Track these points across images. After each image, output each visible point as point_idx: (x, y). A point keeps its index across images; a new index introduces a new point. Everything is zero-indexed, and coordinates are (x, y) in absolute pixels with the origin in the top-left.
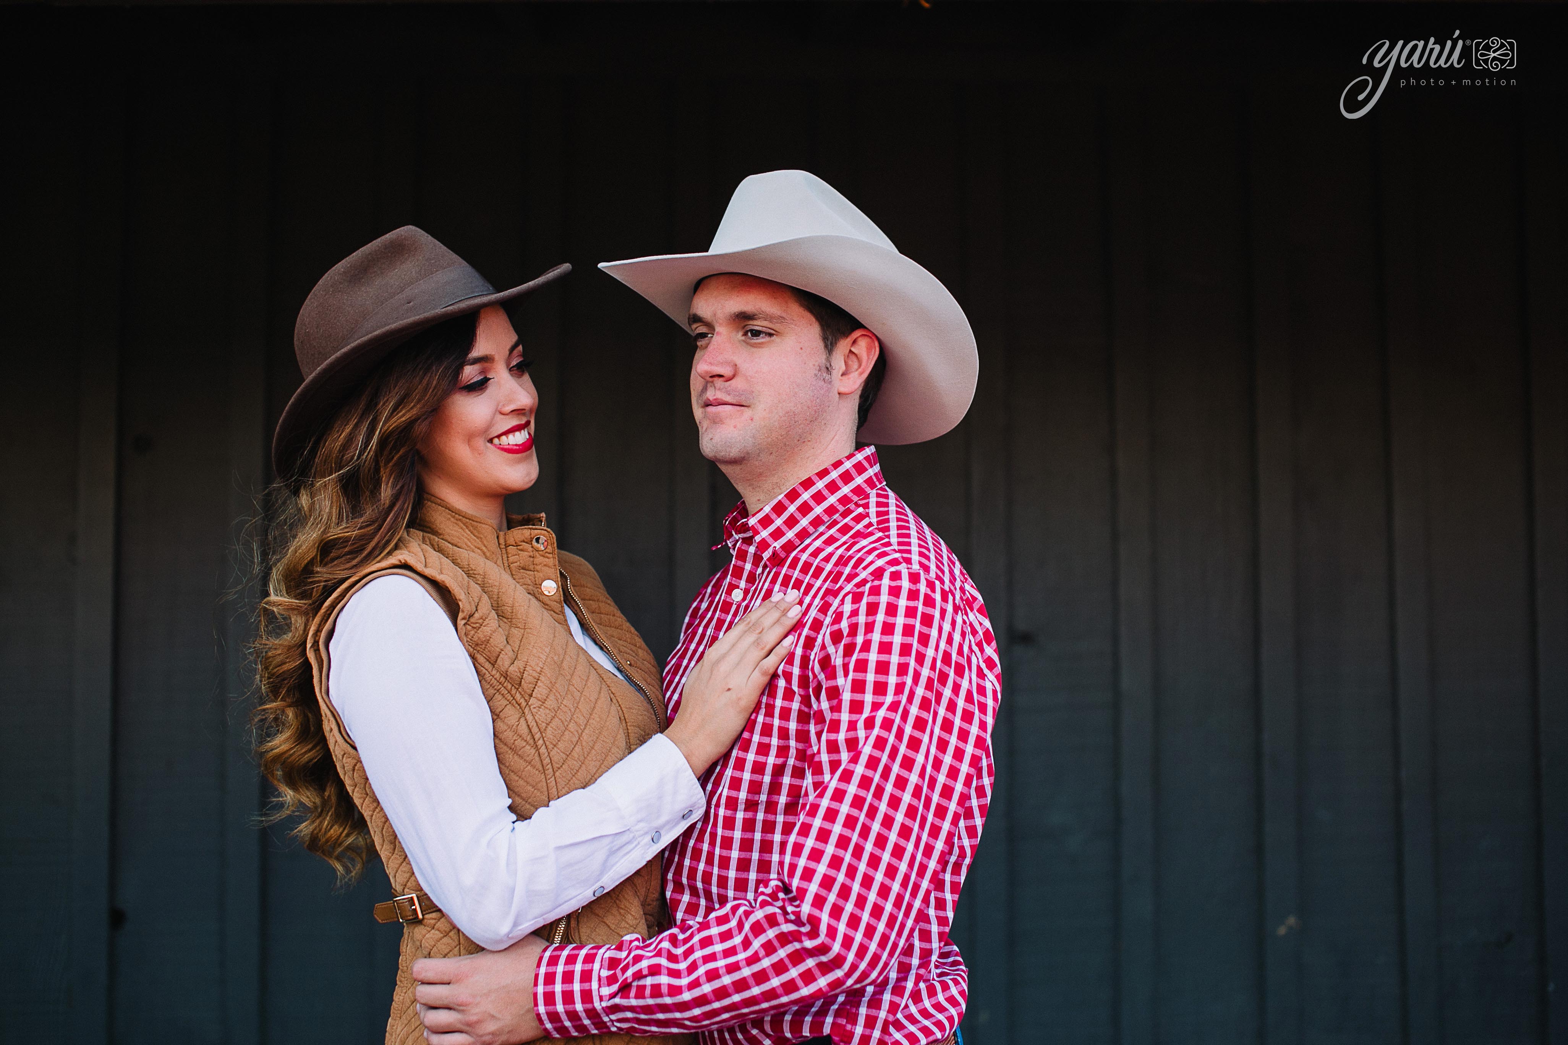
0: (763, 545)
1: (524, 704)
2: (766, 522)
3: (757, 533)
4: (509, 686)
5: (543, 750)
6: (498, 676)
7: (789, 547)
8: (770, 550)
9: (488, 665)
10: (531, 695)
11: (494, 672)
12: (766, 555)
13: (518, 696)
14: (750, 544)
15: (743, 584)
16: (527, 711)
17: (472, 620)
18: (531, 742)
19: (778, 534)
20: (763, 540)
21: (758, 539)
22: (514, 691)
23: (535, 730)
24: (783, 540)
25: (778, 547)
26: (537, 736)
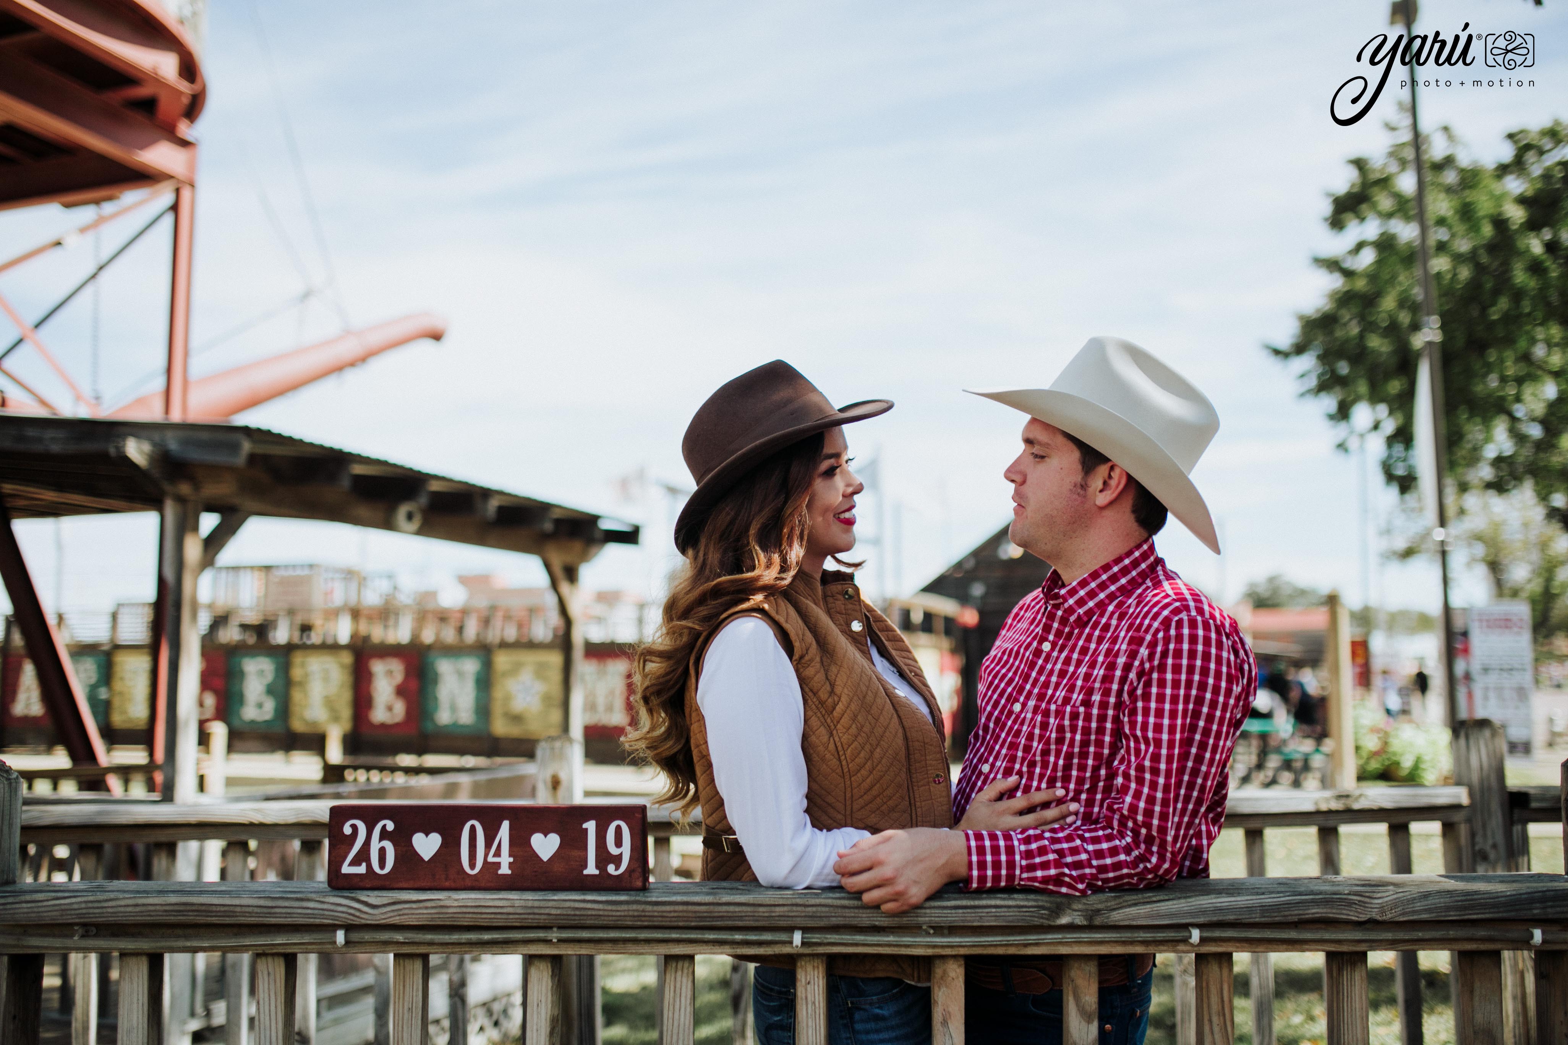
0: (1070, 611)
1: (833, 727)
2: (1073, 592)
3: (1066, 601)
4: (824, 712)
5: (844, 763)
6: (817, 703)
7: (1090, 613)
8: (1076, 615)
9: (810, 694)
10: (838, 722)
11: (815, 700)
12: (1072, 619)
13: (829, 720)
14: (1059, 609)
15: (1051, 637)
16: (835, 732)
17: (803, 661)
18: (837, 756)
19: (1081, 602)
20: (1071, 606)
21: (1066, 605)
22: (826, 716)
23: (840, 748)
24: (1086, 608)
25: (1082, 613)
26: (841, 753)
